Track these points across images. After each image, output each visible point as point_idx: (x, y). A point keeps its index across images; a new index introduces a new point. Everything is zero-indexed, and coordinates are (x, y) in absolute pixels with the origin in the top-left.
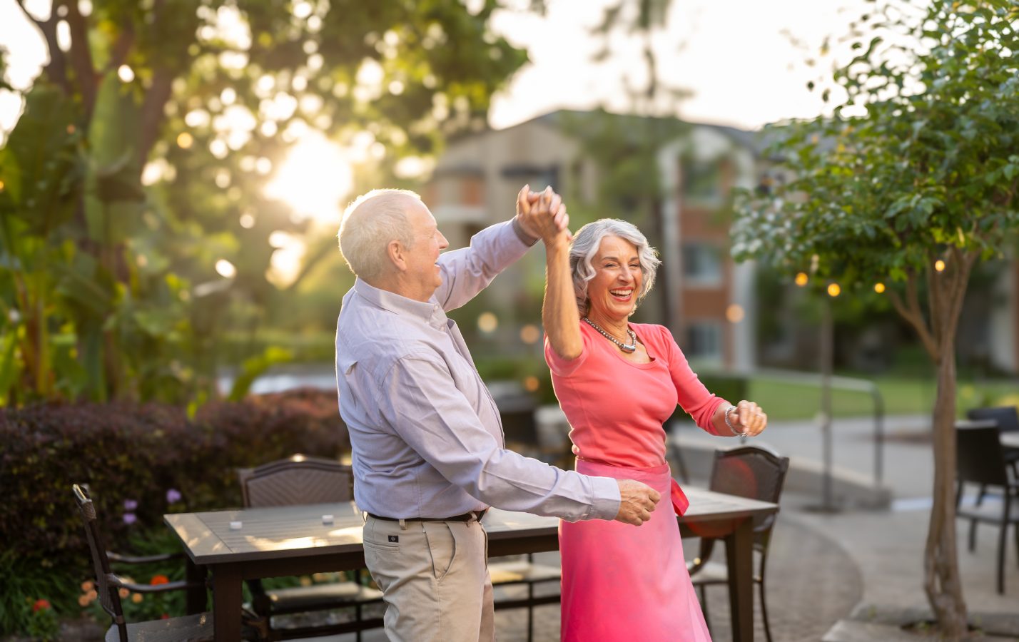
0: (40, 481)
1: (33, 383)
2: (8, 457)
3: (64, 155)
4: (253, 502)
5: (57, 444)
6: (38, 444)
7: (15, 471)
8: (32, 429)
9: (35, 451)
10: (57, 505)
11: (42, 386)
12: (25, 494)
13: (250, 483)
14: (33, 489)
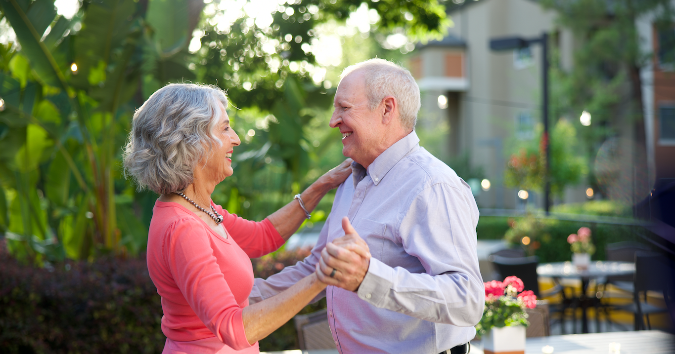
0: (116, 324)
1: (102, 240)
2: (91, 303)
3: (131, 41)
4: (308, 345)
5: (131, 292)
6: (115, 293)
7: (96, 315)
8: (109, 280)
9: (112, 298)
10: (130, 345)
11: (109, 243)
12: (104, 335)
13: (306, 329)
14: (111, 332)
